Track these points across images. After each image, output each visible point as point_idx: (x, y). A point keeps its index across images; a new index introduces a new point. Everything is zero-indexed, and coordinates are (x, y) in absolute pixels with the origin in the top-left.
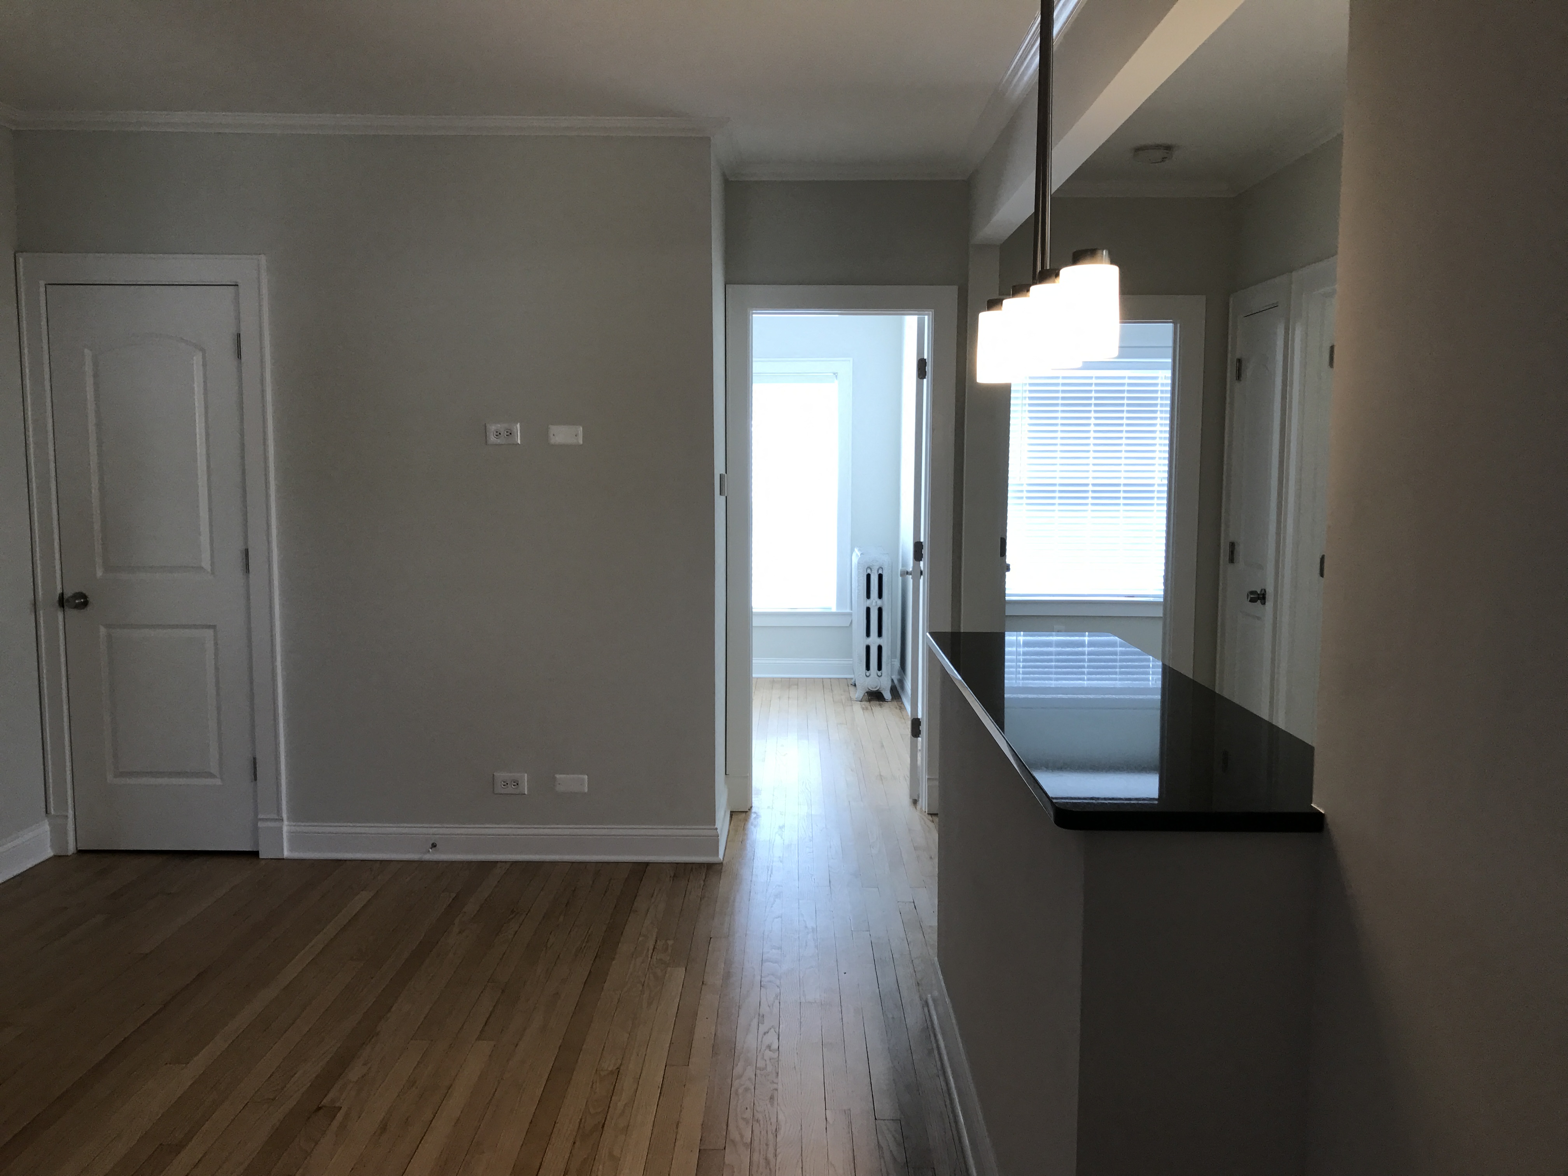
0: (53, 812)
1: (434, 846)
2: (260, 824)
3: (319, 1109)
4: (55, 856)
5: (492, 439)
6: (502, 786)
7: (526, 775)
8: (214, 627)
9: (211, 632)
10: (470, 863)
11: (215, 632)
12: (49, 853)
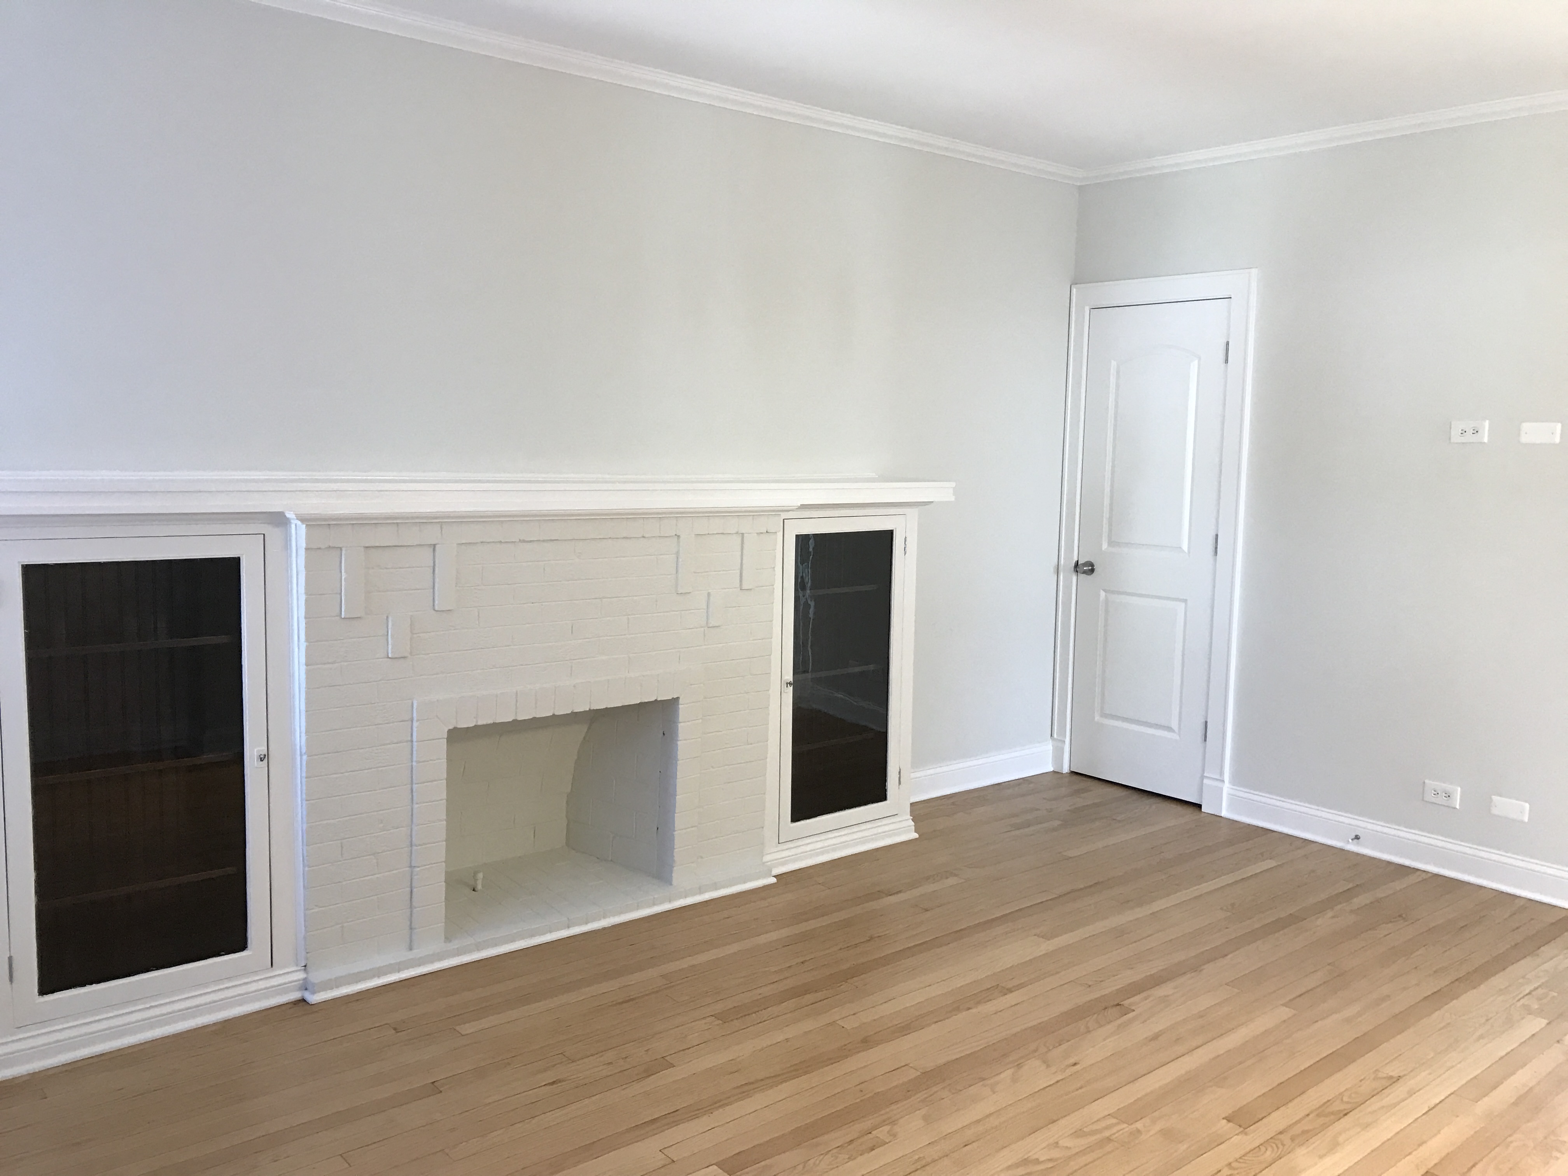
0: (1055, 736)
1: (1357, 837)
2: (1205, 781)
3: (1118, 1005)
4: (1054, 772)
5: (1456, 438)
6: (1433, 795)
7: (1459, 789)
8: (1185, 601)
9: (1183, 605)
10: (1389, 863)
11: (1186, 604)
12: (1050, 769)
